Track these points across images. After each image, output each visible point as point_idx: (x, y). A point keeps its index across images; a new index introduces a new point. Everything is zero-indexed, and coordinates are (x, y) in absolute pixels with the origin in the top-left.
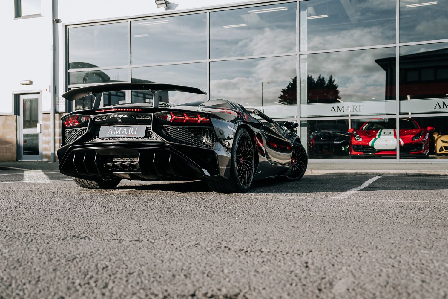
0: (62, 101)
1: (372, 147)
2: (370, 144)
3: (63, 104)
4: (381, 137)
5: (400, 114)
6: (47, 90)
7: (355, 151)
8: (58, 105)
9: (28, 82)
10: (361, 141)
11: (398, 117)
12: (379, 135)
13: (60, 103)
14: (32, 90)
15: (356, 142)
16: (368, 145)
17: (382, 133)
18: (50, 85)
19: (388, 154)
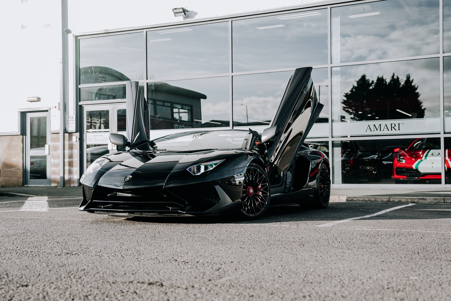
0: (73, 119)
1: (417, 170)
2: (414, 166)
3: (73, 123)
4: (428, 158)
5: (445, 133)
6: (56, 107)
7: (397, 174)
8: (68, 124)
9: (36, 99)
10: (404, 163)
11: (442, 136)
12: (426, 156)
13: (70, 122)
14: (39, 108)
15: (399, 164)
16: (412, 168)
17: (430, 154)
18: (59, 102)
19: (434, 178)
